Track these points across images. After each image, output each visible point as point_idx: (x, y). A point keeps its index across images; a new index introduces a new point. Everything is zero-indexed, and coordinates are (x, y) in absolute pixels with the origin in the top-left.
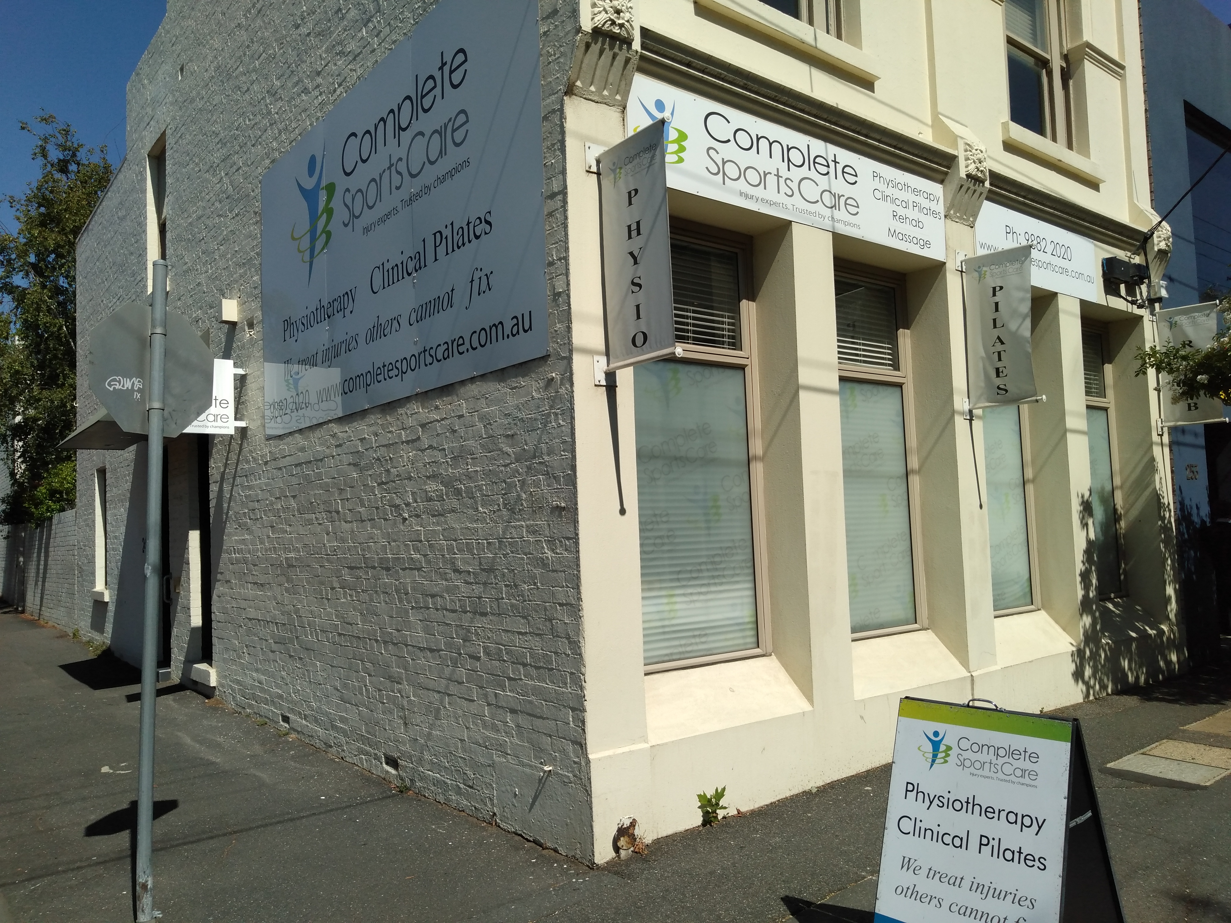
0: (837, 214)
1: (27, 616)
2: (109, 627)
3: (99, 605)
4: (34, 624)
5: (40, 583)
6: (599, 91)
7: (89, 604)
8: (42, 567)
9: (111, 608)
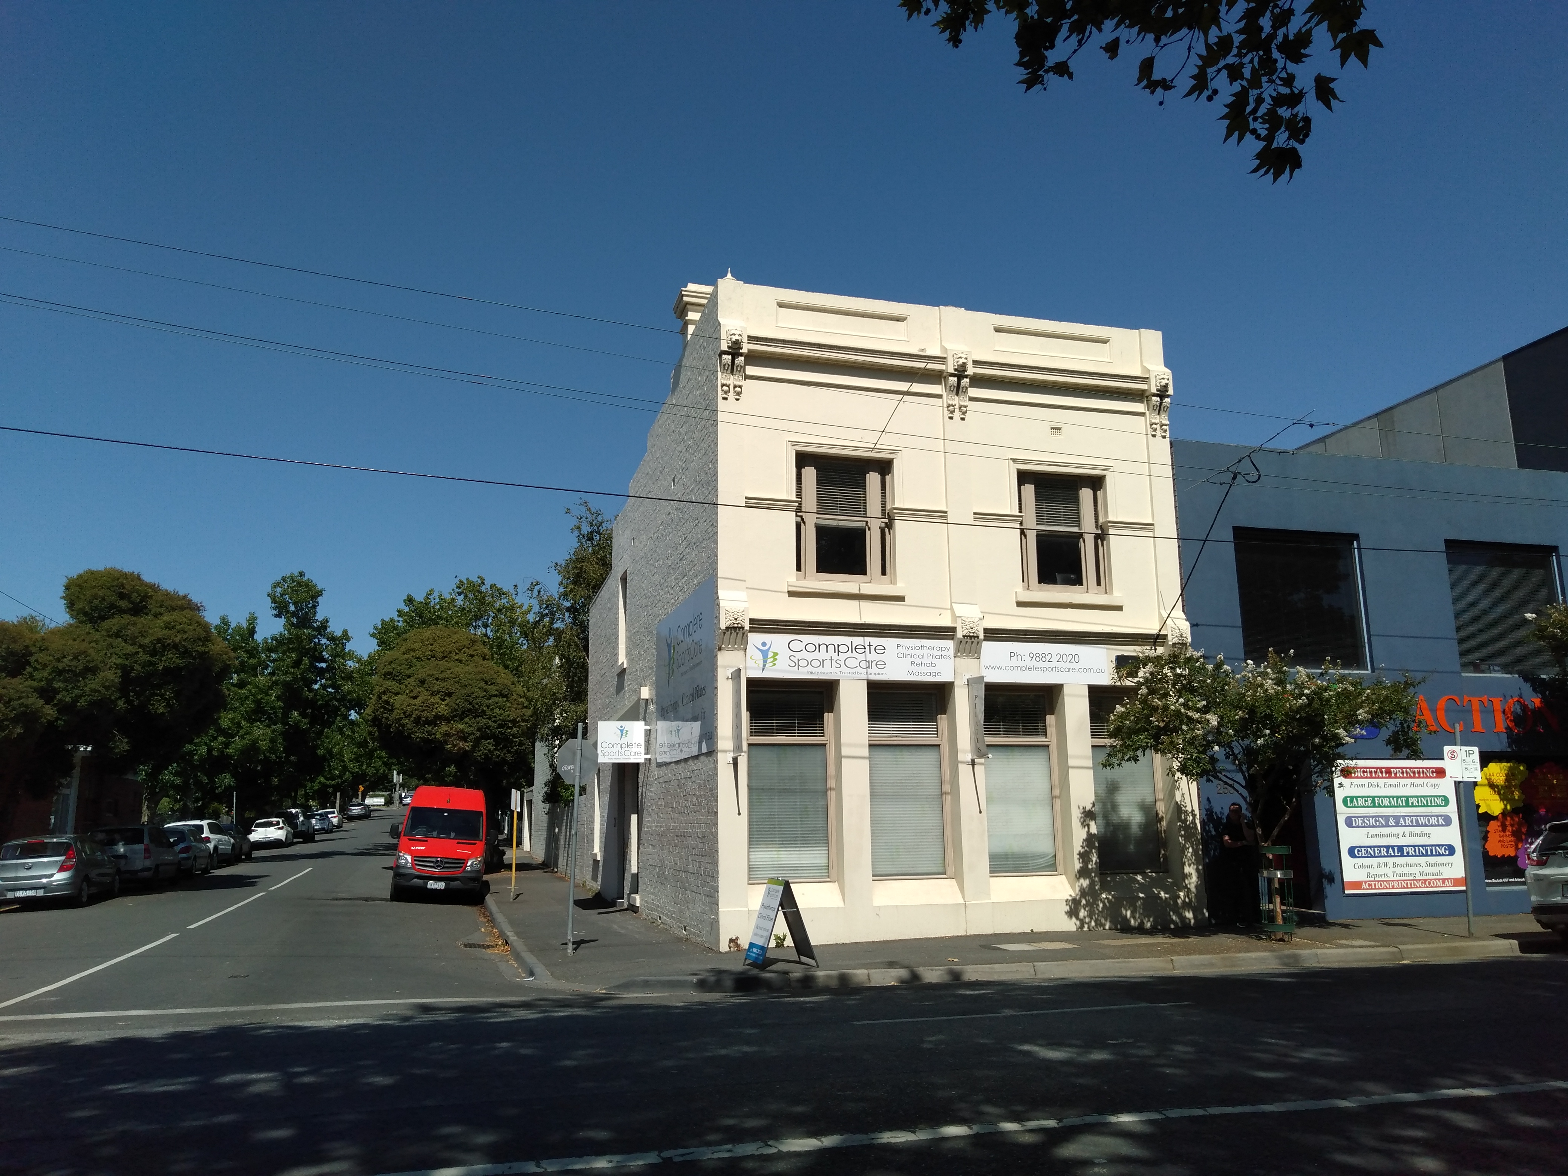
0: (870, 670)
1: (559, 874)
2: (600, 879)
3: (596, 862)
4: (562, 879)
5: (566, 849)
6: (733, 646)
7: (591, 862)
8: (568, 837)
9: (601, 864)
